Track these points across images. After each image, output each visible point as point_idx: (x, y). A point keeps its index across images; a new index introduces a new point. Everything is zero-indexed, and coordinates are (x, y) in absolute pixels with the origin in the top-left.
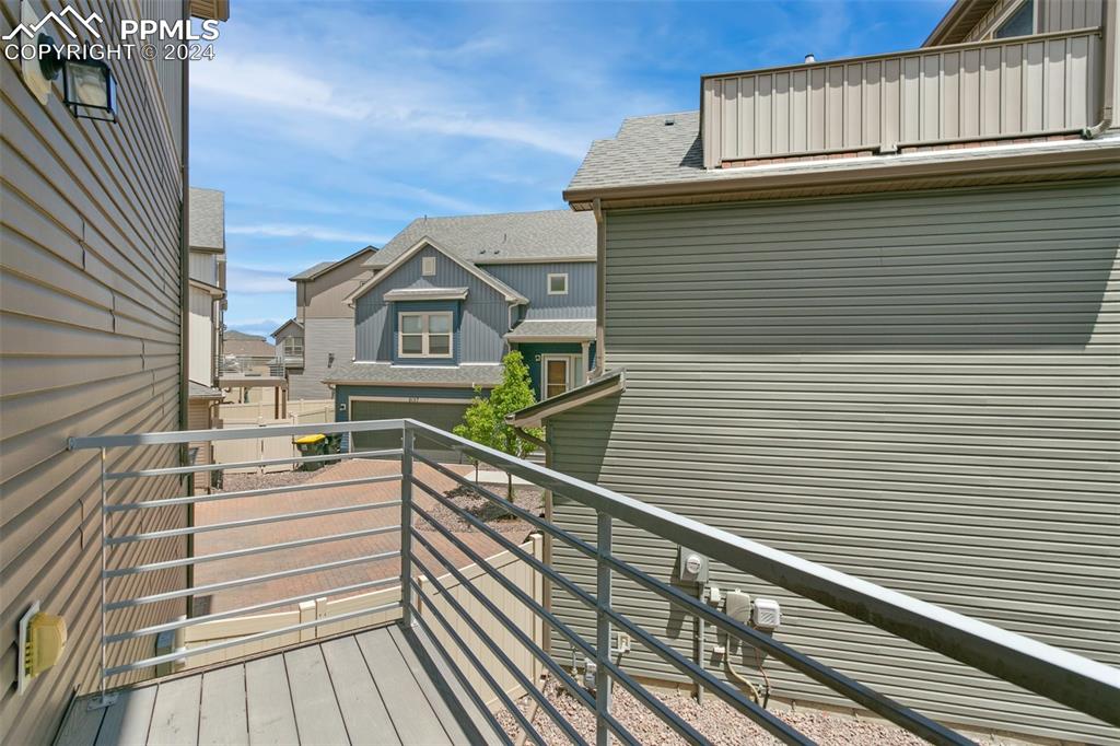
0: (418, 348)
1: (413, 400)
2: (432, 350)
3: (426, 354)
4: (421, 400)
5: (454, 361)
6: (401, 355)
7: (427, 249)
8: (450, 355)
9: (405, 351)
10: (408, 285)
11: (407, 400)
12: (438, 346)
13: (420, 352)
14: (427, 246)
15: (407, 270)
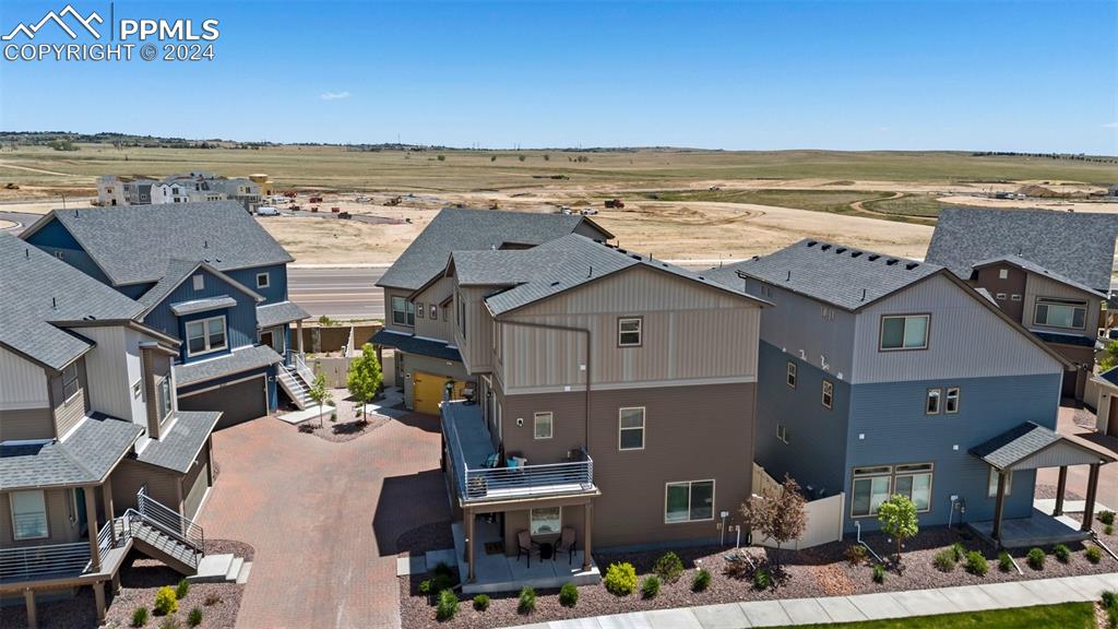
2: (212, 346)
3: (208, 349)
5: (228, 351)
6: (190, 355)
8: (226, 347)
9: (191, 352)
13: (204, 349)
14: (199, 268)
15: (184, 291)
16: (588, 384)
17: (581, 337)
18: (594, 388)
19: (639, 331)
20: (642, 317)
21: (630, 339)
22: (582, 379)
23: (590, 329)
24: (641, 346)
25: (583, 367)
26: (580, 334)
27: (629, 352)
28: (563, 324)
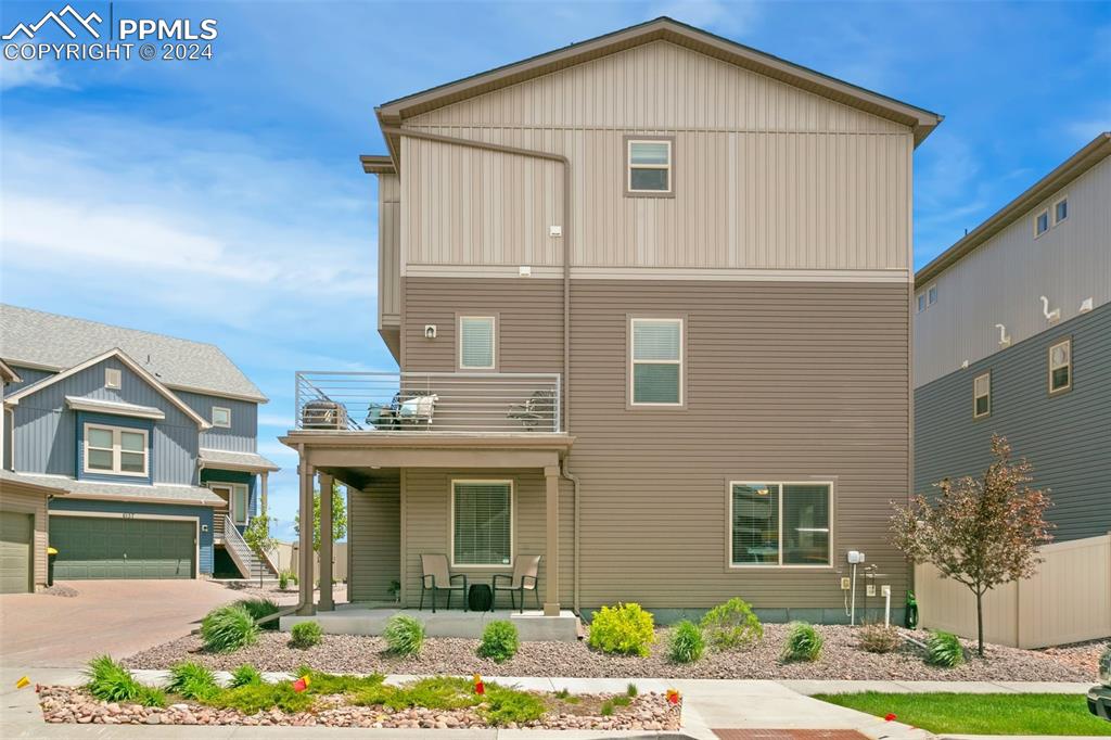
0: (107, 463)
1: (128, 516)
2: (124, 467)
3: (117, 470)
4: (136, 516)
5: (150, 481)
6: (87, 469)
7: (115, 361)
8: (146, 474)
9: (91, 466)
10: (82, 395)
11: (120, 515)
12: (132, 463)
13: (110, 468)
14: (115, 358)
15: (90, 378)
16: (566, 266)
17: (551, 170)
18: (576, 274)
19: (669, 166)
20: (673, 139)
21: (649, 180)
22: (553, 255)
23: (568, 155)
24: (672, 196)
25: (557, 230)
26: (549, 167)
27: (648, 208)
28: (517, 145)
